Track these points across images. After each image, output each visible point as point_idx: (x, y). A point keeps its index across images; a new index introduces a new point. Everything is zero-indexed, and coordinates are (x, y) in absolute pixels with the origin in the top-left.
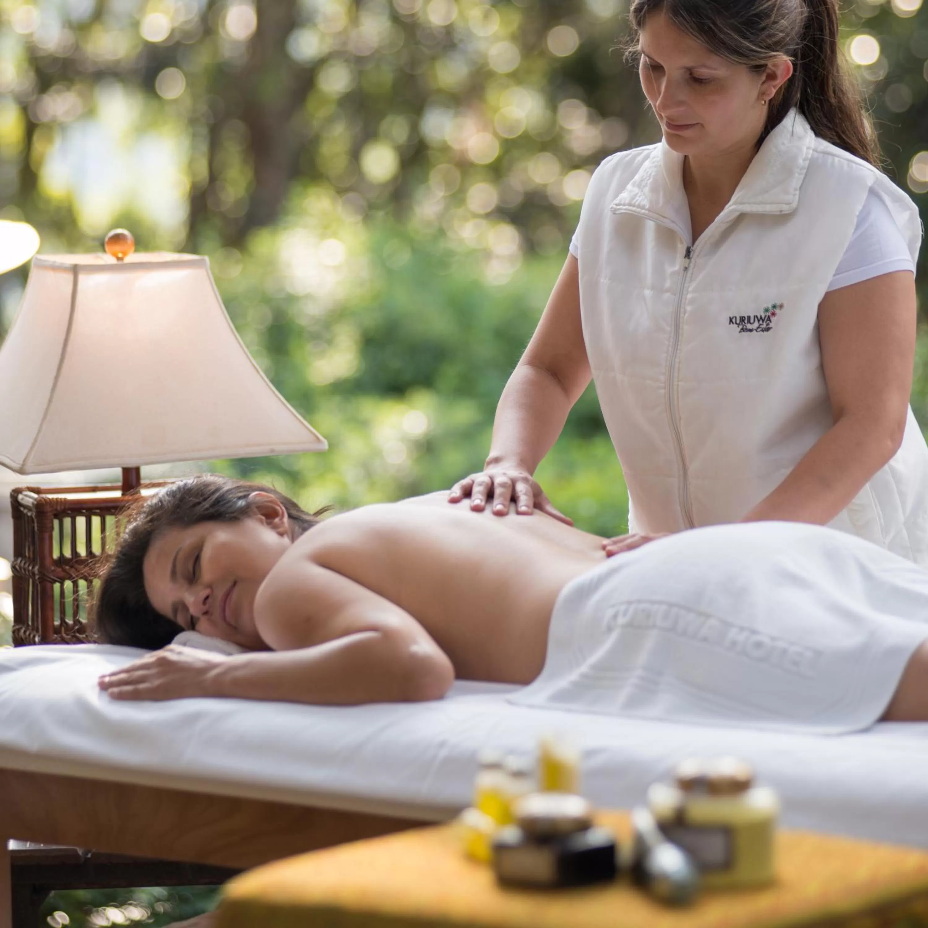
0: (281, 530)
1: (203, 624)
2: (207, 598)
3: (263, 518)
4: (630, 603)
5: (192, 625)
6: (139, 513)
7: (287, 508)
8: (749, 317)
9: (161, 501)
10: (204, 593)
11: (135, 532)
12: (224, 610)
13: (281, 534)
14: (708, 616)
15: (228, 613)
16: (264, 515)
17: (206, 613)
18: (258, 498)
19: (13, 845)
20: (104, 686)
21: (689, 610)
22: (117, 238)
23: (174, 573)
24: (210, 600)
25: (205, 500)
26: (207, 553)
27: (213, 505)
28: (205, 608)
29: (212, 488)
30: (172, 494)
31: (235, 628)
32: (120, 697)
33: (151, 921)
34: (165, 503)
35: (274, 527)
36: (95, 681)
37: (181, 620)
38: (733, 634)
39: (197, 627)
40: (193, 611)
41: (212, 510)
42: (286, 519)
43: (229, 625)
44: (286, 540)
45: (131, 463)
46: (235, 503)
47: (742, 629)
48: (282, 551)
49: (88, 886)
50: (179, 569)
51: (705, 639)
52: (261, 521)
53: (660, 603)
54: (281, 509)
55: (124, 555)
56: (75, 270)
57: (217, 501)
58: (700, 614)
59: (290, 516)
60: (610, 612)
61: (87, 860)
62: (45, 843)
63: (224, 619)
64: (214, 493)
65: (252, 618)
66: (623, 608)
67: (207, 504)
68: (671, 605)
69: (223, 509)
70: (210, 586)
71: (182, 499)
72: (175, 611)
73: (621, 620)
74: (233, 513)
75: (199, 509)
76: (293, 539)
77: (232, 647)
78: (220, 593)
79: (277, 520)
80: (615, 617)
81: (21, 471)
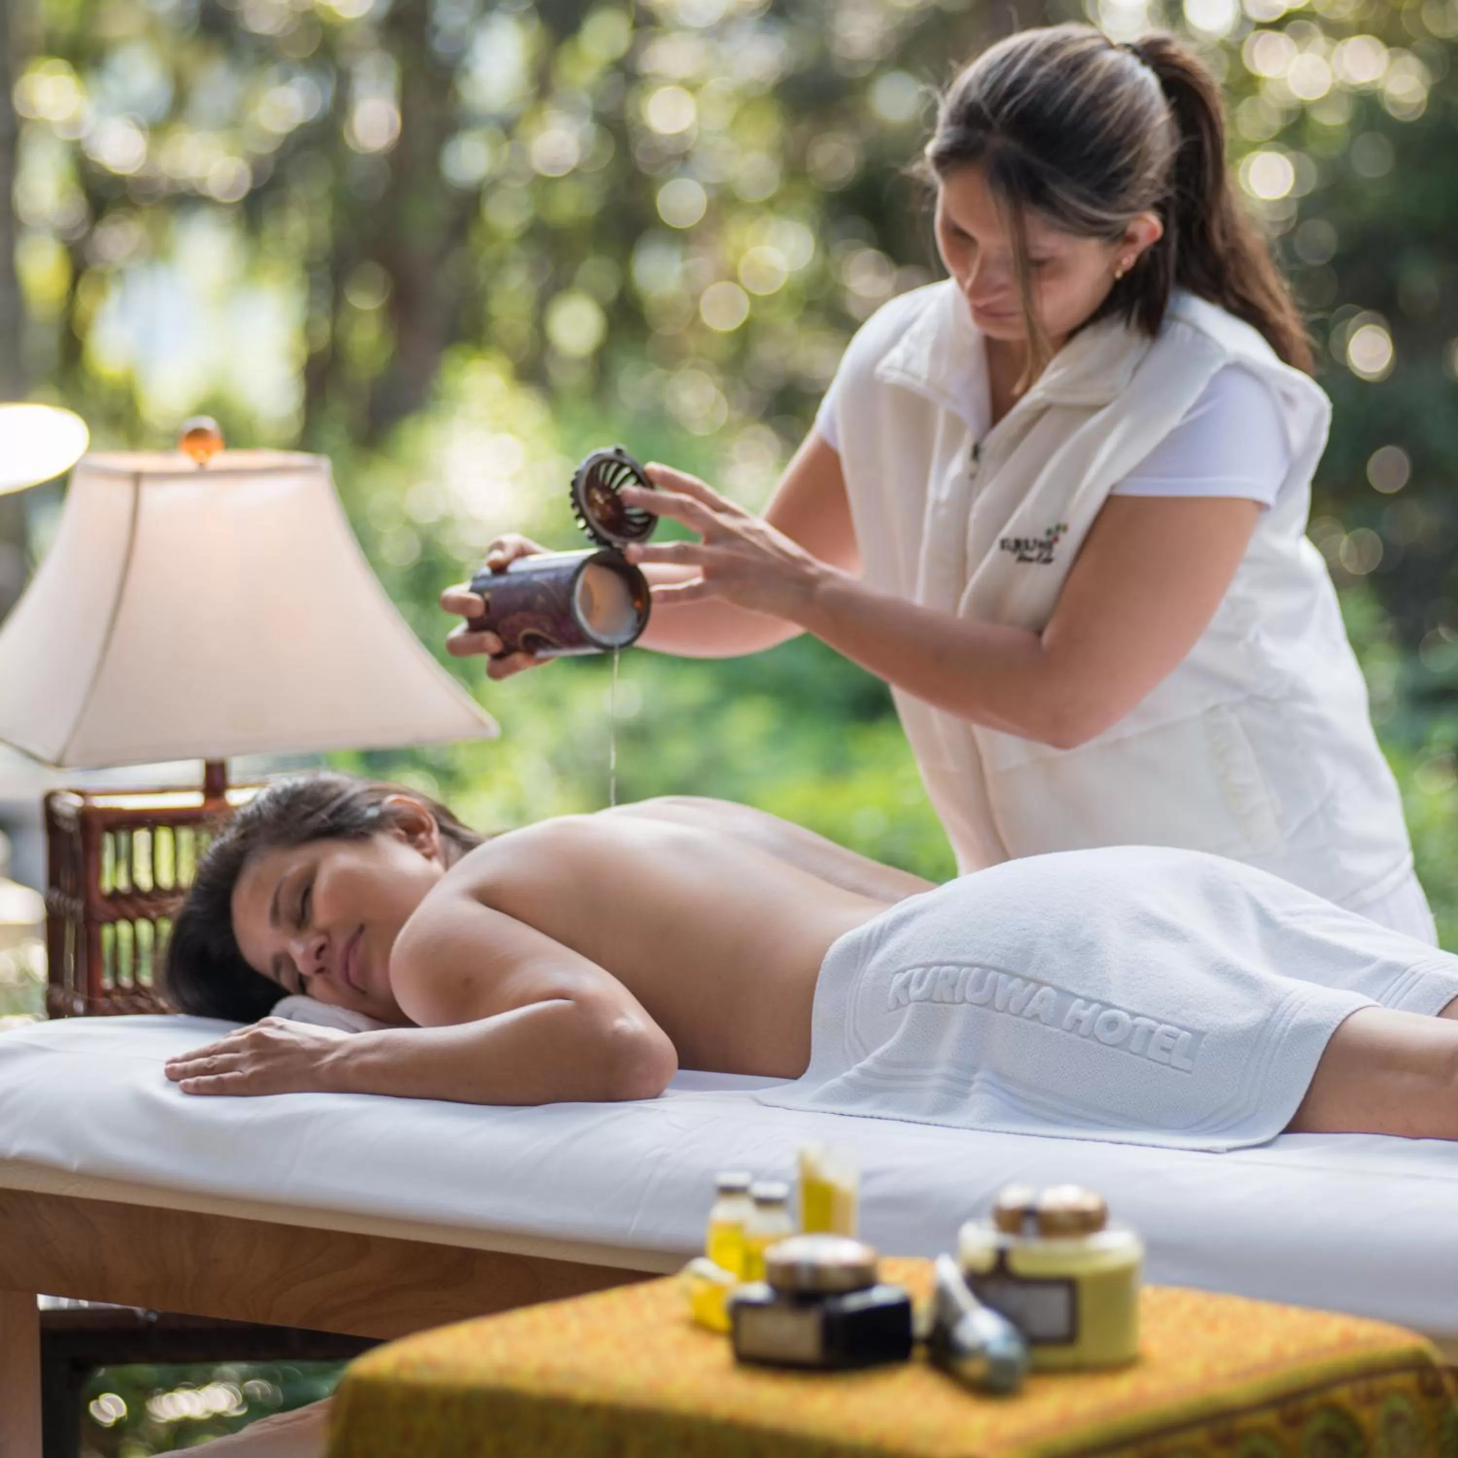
0: (427, 850)
1: (317, 985)
2: (322, 948)
3: (402, 833)
4: (927, 966)
5: (302, 987)
6: (228, 825)
7: (437, 820)
8: (1027, 542)
9: (258, 808)
10: (316, 942)
11: (221, 852)
12: (346, 967)
13: (428, 857)
14: (1041, 984)
15: (353, 971)
16: (403, 828)
17: (320, 970)
18: (398, 806)
19: (44, 1302)
20: (174, 1075)
21: (1013, 975)
22: (197, 434)
23: (275, 912)
24: (325, 954)
25: (321, 808)
26: (322, 884)
27: (332, 816)
28: (318, 964)
29: (334, 791)
30: (275, 798)
31: (363, 993)
32: (198, 1091)
33: (243, 1411)
34: (264, 813)
35: (419, 846)
36: (162, 1068)
37: (285, 980)
38: (1076, 1007)
39: (310, 990)
40: (302, 967)
41: (330, 823)
42: (436, 836)
43: (355, 987)
44: (436, 866)
45: (215, 754)
46: (364, 812)
47: (1089, 1001)
48: (431, 881)
49: (152, 1358)
50: (283, 907)
51: (1036, 1017)
52: (399, 838)
53: (972, 965)
54: (430, 819)
55: (204, 884)
56: (137, 477)
57: (340, 809)
58: (1028, 980)
59: (443, 830)
60: (900, 979)
61: (150, 1324)
62: (88, 1299)
63: (347, 979)
64: (334, 798)
65: (387, 979)
66: (918, 971)
67: (323, 815)
68: (986, 968)
69: (346, 821)
70: (326, 932)
71: (288, 807)
72: (277, 966)
73: (915, 992)
74: (360, 826)
75: (312, 822)
76: (447, 866)
77: (358, 1020)
78: (340, 943)
79: (422, 836)
80: (906, 986)
81: (59, 764)
